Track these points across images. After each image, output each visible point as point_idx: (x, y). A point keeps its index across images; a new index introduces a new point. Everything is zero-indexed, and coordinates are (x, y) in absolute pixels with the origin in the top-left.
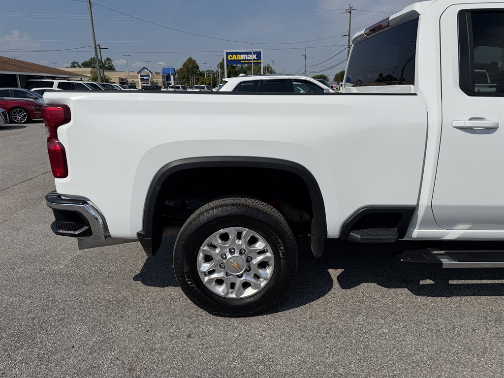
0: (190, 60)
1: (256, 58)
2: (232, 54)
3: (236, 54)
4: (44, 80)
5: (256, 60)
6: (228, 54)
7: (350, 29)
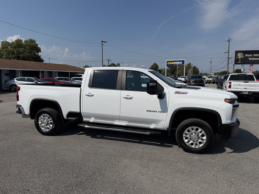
0: (155, 64)
1: (182, 63)
2: (170, 62)
3: (172, 62)
4: (79, 74)
5: (182, 64)
6: (167, 62)
7: (229, 49)
